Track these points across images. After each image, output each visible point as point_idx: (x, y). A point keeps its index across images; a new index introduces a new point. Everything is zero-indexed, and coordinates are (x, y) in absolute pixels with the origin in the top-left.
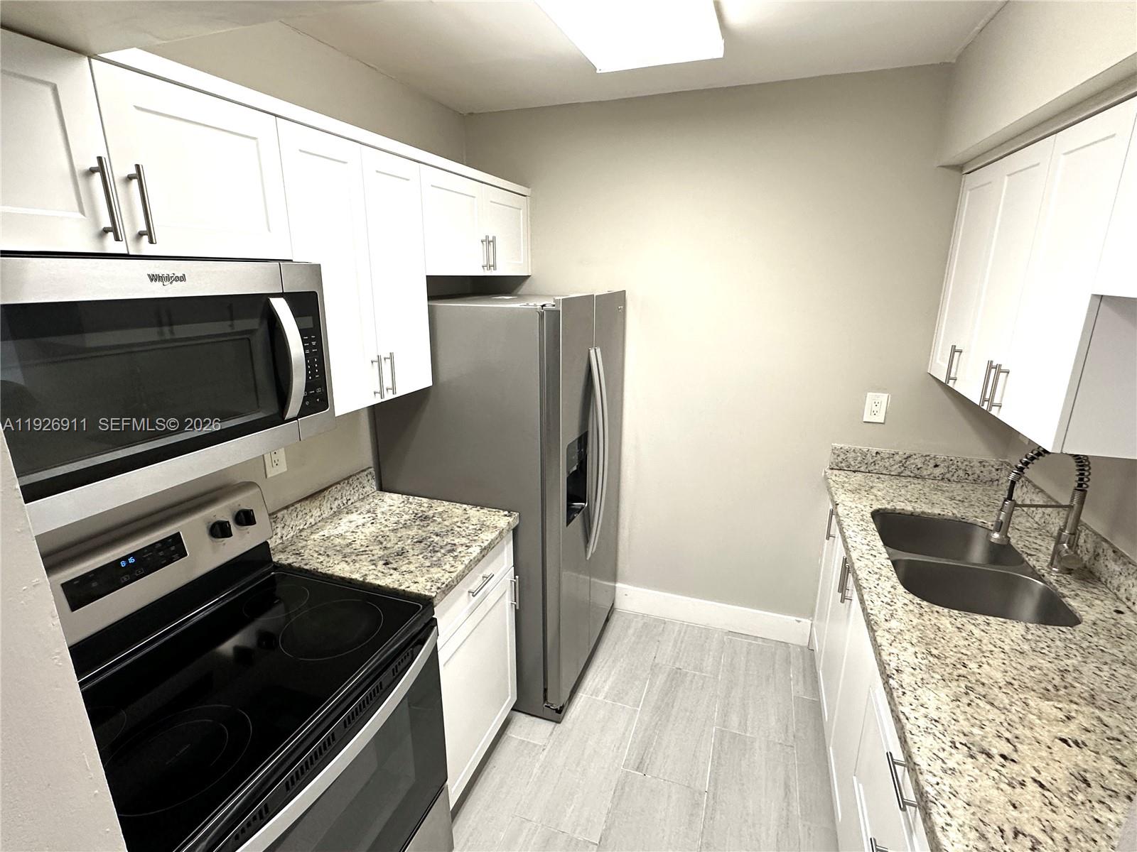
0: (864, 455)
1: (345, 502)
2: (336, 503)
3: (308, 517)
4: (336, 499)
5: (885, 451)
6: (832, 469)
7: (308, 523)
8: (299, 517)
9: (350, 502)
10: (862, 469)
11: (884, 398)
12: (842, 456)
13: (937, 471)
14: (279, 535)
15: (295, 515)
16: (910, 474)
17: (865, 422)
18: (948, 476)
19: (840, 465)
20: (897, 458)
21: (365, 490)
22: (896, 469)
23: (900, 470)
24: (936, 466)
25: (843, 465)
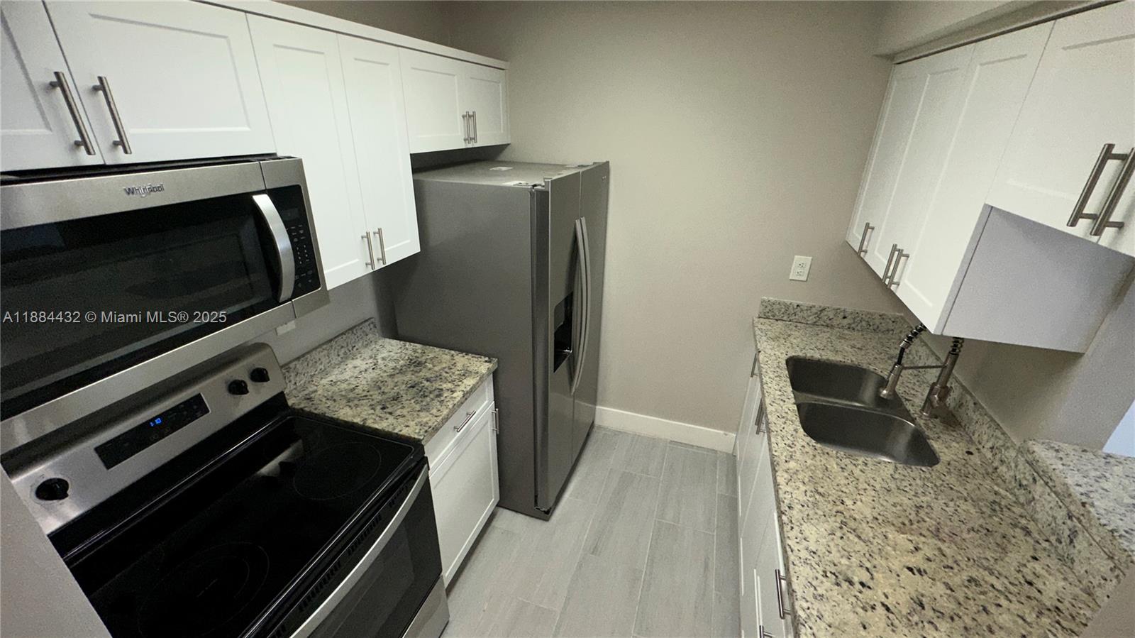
0: (787, 306)
1: (350, 349)
2: (343, 350)
3: (318, 364)
4: (342, 347)
5: (805, 303)
6: (760, 317)
7: (318, 370)
8: (310, 365)
9: (355, 349)
10: (785, 318)
11: (807, 260)
12: (769, 307)
13: (845, 322)
14: (293, 382)
15: (306, 364)
16: (822, 323)
17: (791, 280)
18: (853, 325)
19: (767, 314)
20: (814, 310)
21: (368, 337)
22: (812, 319)
23: (815, 320)
24: (845, 318)
25: (769, 314)
